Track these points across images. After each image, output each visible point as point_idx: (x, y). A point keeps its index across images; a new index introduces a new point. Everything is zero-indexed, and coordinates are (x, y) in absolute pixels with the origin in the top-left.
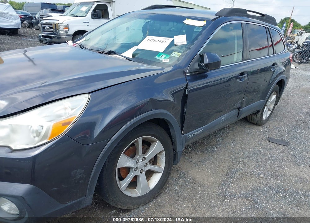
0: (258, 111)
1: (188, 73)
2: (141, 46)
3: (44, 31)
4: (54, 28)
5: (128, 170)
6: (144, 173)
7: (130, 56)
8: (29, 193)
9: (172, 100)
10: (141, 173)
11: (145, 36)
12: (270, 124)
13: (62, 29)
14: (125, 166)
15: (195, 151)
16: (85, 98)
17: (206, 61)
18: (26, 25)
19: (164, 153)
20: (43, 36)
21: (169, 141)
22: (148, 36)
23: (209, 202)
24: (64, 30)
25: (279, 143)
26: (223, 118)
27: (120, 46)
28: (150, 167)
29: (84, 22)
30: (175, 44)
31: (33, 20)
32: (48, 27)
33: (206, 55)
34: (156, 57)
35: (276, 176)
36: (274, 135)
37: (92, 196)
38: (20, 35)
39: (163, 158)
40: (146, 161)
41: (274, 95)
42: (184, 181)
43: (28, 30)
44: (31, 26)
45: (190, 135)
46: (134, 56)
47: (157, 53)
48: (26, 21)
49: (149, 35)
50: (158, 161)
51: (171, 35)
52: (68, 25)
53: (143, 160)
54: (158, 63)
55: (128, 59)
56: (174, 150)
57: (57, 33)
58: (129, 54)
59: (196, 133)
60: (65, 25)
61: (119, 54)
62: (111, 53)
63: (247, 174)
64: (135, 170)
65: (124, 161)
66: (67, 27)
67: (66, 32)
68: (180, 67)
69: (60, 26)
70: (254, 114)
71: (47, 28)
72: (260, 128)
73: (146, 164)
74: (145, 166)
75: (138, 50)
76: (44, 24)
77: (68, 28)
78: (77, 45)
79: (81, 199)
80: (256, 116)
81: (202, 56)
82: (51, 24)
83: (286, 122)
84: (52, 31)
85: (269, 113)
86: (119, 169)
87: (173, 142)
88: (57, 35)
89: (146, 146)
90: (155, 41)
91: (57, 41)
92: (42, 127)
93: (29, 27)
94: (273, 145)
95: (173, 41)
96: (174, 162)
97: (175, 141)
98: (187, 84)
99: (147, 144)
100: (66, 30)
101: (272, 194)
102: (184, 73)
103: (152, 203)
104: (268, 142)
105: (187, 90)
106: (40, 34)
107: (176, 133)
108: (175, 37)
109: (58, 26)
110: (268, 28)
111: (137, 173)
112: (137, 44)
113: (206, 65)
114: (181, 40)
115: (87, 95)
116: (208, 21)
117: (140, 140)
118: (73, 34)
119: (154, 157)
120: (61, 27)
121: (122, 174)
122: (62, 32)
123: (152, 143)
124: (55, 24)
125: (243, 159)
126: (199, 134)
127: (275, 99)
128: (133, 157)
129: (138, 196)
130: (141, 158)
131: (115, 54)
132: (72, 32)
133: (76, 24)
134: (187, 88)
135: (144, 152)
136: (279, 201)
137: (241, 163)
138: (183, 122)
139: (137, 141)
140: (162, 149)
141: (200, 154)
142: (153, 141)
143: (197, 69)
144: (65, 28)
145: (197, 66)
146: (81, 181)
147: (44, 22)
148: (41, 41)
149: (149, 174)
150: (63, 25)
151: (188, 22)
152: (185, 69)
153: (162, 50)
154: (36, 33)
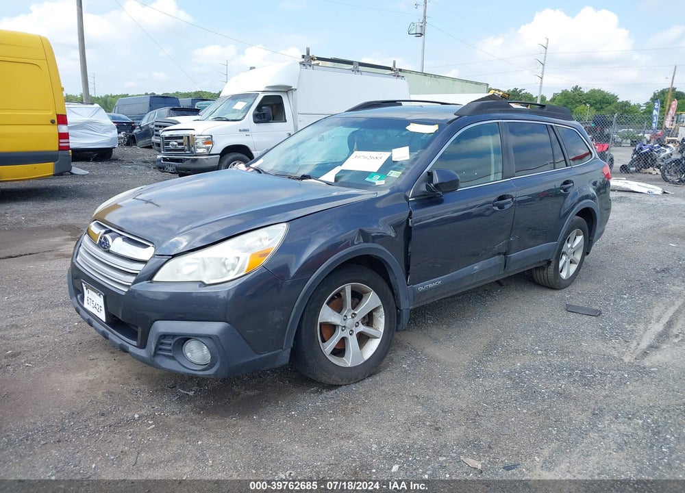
0: (549, 262)
1: (412, 197)
2: (346, 166)
3: (167, 150)
4: (186, 143)
5: (332, 328)
6: (355, 334)
7: (332, 180)
8: (224, 332)
9: (393, 235)
10: (351, 335)
11: (352, 152)
12: (577, 287)
13: (200, 144)
14: (329, 321)
15: (437, 324)
16: (282, 228)
17: (436, 180)
18: (122, 141)
19: (382, 309)
20: (165, 159)
21: (389, 293)
22: (356, 152)
23: (452, 381)
24: (204, 146)
25: (583, 312)
26: (475, 267)
27: (314, 169)
28: (362, 328)
29: (240, 130)
30: (393, 160)
31: (135, 131)
32: (175, 143)
33: (435, 173)
34: (367, 179)
35: (562, 352)
36: (579, 302)
37: (289, 350)
38: (116, 160)
39: (380, 317)
40: (358, 319)
41: (578, 234)
42: (416, 358)
43: (128, 150)
44: (131, 141)
45: (420, 287)
46: (336, 180)
47: (367, 174)
48: (122, 133)
49: (359, 150)
50: (374, 322)
51: (388, 148)
52: (212, 136)
53: (353, 317)
54: (370, 186)
55: (329, 184)
56: (397, 308)
57: (192, 153)
58: (330, 177)
59: (430, 285)
60: (206, 137)
61: (317, 178)
62: (304, 177)
63: (516, 351)
64: (343, 330)
65: (327, 314)
66: (209, 140)
67: (208, 149)
68: (399, 190)
69: (196, 139)
70: (541, 268)
71: (172, 145)
72: (557, 294)
73: (357, 323)
74: (356, 326)
75: (342, 171)
76: (167, 138)
77: (212, 142)
78: (252, 169)
79: (277, 351)
80: (546, 271)
81: (430, 174)
82: (181, 138)
83: (608, 284)
84: (182, 150)
85: (574, 268)
86: (321, 324)
87: (395, 295)
88: (190, 156)
89: (357, 300)
90: (365, 157)
91: (192, 166)
92: (238, 258)
93: (128, 144)
94: (572, 316)
95: (390, 158)
96: (397, 326)
97: (398, 293)
98: (411, 212)
99: (358, 297)
100: (207, 146)
101: (549, 372)
102: (407, 198)
103: (368, 381)
104: (565, 312)
105: (410, 220)
106: (159, 157)
107: (397, 280)
108: (393, 150)
109: (194, 139)
110: (551, 126)
111: (346, 334)
112: (341, 164)
113: (436, 185)
114: (402, 154)
115: (285, 225)
116: (441, 124)
117: (348, 288)
118: (220, 152)
119: (369, 314)
120: (200, 142)
121: (324, 335)
122: (199, 151)
123: (364, 295)
124: (188, 137)
125: (516, 333)
126: (436, 288)
127: (583, 243)
128: (339, 311)
129: (347, 366)
130: (350, 314)
131: (310, 178)
132: (218, 148)
133: (225, 135)
134: (411, 218)
135: (354, 307)
136: (558, 380)
137: (511, 339)
138: (407, 267)
139: (343, 290)
140: (380, 303)
141: (445, 328)
142: (367, 292)
143: (424, 192)
144: (206, 143)
145: (423, 188)
146: (278, 326)
147: (167, 134)
148: (161, 169)
149: (363, 339)
150: (203, 137)
151: (413, 128)
152: (407, 194)
153: (375, 169)
154: (143, 155)
